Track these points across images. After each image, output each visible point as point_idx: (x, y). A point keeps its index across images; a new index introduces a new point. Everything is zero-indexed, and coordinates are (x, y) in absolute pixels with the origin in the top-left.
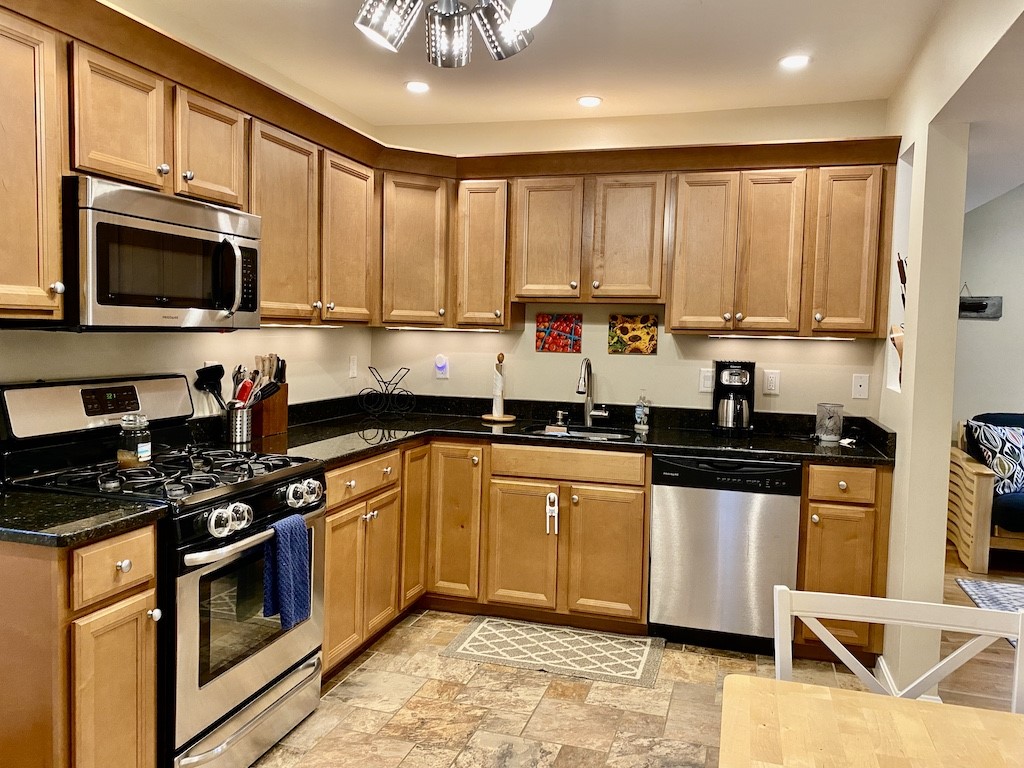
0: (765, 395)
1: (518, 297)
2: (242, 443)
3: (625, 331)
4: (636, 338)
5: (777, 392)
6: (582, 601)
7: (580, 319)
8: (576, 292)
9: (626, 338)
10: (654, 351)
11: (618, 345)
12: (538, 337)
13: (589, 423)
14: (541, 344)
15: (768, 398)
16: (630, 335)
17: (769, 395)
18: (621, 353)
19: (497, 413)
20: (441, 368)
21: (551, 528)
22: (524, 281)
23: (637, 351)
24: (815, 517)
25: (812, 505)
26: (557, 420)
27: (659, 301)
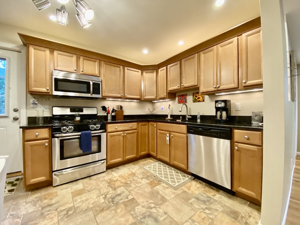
0: (236, 110)
1: (169, 91)
2: (110, 120)
3: (196, 96)
4: (199, 98)
5: (240, 109)
6: (174, 162)
7: (186, 95)
8: (179, 88)
9: (196, 98)
10: (203, 101)
11: (195, 100)
12: (178, 101)
13: (187, 119)
14: (179, 102)
15: (237, 112)
16: (198, 97)
17: (238, 110)
18: (196, 102)
19: (169, 117)
20: (162, 109)
21: (168, 143)
22: (169, 87)
23: (199, 101)
24: (236, 148)
25: (236, 144)
26: (180, 119)
27: (198, 86)
